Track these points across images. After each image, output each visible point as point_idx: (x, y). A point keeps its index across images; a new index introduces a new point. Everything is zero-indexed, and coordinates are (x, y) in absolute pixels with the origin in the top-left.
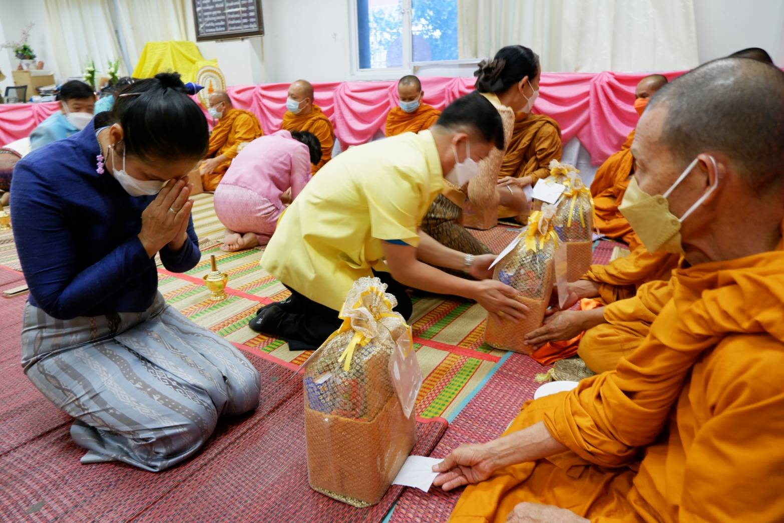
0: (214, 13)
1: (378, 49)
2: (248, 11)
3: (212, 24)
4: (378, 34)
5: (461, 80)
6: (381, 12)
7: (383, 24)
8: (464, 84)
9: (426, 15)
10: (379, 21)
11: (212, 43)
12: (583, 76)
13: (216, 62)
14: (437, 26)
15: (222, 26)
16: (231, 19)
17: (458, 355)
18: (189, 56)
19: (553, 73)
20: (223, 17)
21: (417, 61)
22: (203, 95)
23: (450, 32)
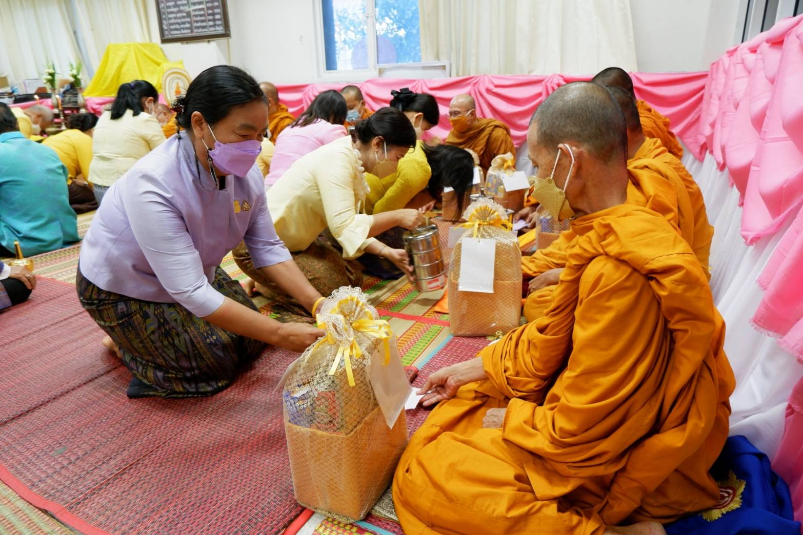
0: (179, 15)
1: (342, 49)
2: (213, 14)
3: (178, 27)
4: (342, 33)
5: (424, 82)
6: (345, 11)
7: (347, 22)
8: (427, 86)
9: (390, 14)
10: (343, 20)
11: (177, 45)
12: (535, 78)
13: (182, 64)
14: (401, 25)
15: (187, 28)
16: (197, 22)
17: (424, 323)
18: (154, 58)
19: (508, 75)
20: (189, 20)
21: (382, 63)
22: (170, 96)
23: (415, 31)
